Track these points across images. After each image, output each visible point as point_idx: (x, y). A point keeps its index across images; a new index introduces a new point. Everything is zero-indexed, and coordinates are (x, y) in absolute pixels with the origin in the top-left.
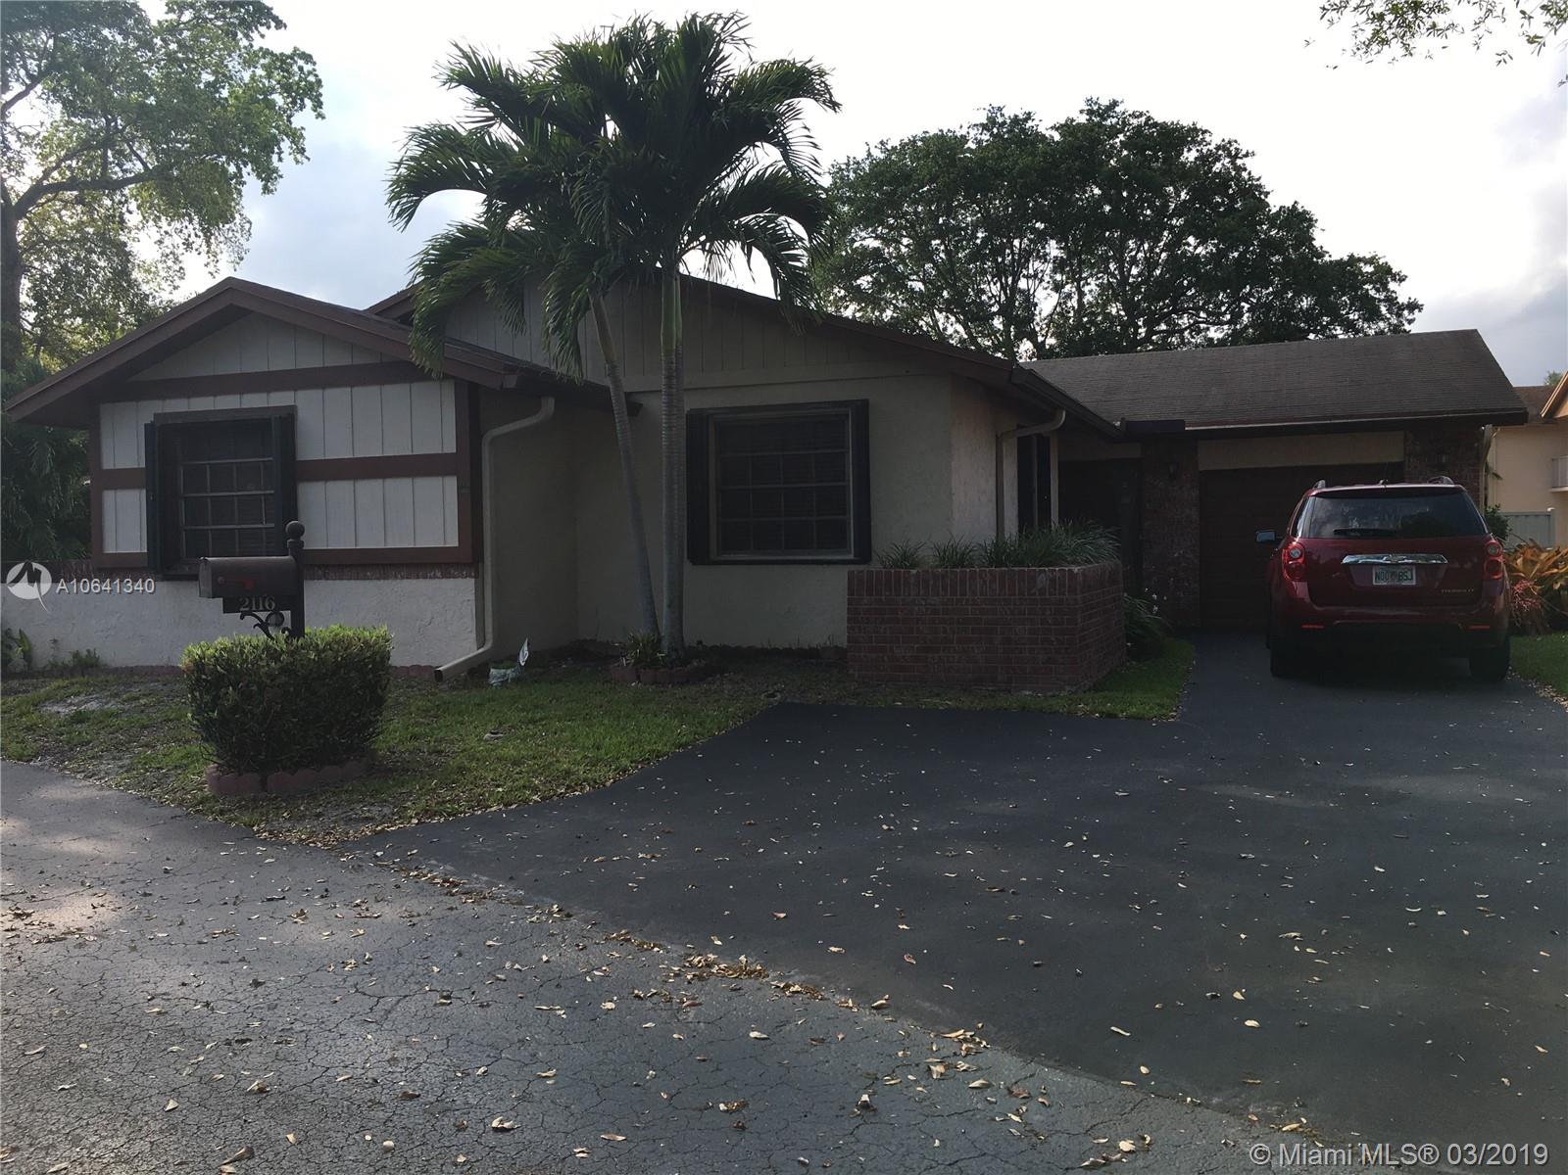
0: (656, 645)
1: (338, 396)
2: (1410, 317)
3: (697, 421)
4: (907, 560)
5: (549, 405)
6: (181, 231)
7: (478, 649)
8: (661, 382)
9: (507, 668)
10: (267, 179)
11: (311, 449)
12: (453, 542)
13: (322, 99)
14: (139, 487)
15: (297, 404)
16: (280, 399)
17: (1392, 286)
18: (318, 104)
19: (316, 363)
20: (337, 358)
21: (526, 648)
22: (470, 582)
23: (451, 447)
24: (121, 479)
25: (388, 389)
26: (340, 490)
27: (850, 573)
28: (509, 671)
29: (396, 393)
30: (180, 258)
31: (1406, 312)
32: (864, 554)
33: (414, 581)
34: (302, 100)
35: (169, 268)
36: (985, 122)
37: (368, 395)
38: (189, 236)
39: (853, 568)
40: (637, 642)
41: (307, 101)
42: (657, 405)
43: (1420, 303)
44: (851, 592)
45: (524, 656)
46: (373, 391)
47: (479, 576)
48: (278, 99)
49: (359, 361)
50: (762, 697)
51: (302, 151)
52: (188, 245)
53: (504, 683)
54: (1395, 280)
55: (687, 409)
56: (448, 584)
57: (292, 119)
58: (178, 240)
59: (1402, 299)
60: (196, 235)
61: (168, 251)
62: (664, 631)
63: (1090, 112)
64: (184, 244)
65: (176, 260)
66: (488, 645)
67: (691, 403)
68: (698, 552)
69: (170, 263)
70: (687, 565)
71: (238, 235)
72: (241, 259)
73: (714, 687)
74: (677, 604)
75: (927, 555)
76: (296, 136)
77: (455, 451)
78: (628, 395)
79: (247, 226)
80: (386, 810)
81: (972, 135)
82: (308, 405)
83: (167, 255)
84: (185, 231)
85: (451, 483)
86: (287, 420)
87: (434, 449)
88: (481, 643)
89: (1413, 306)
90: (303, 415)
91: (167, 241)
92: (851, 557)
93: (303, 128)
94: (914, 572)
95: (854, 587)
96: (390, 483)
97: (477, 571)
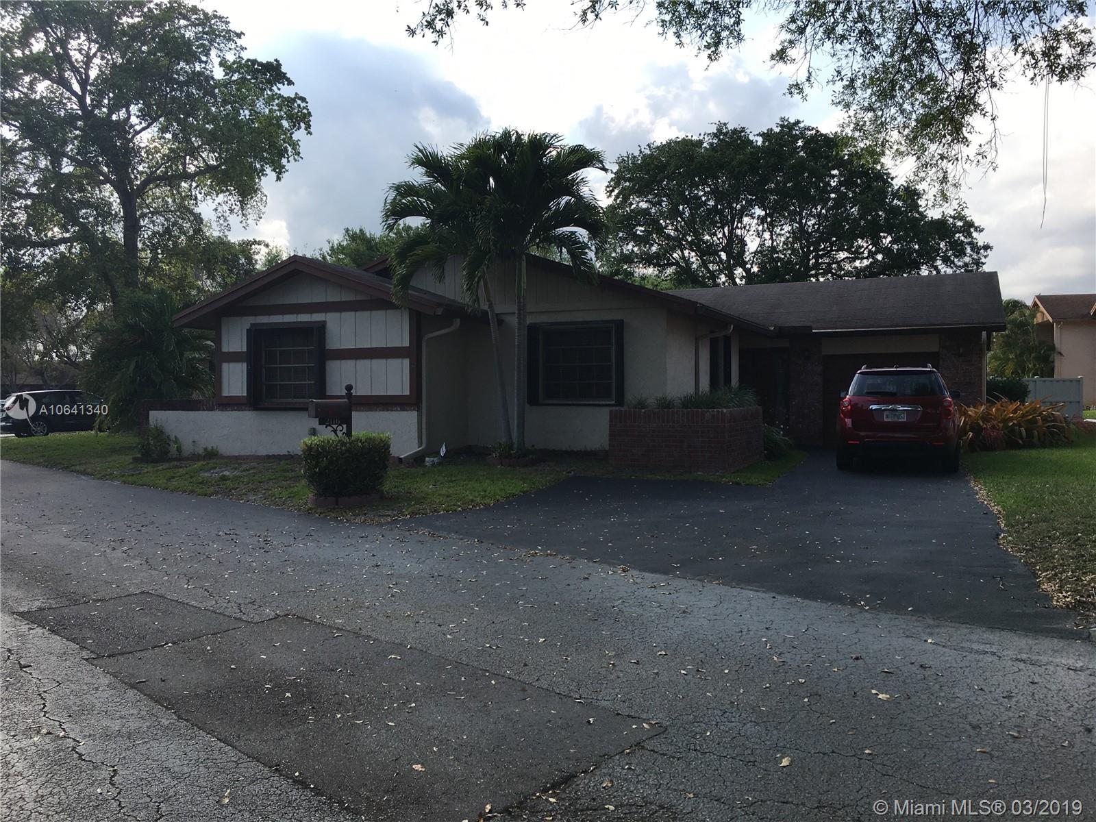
0: (511, 448)
1: (348, 316)
2: (985, 254)
3: (533, 330)
4: (641, 404)
5: (457, 322)
6: (227, 203)
7: (419, 447)
8: (515, 309)
9: (434, 457)
10: (280, 173)
11: (334, 343)
12: (407, 393)
13: (311, 123)
14: (242, 361)
15: (327, 319)
16: (318, 317)
17: (975, 234)
18: (308, 126)
19: (336, 299)
20: (347, 297)
21: (444, 447)
22: (415, 413)
23: (406, 344)
24: (234, 357)
25: (374, 313)
26: (348, 365)
27: (611, 411)
28: (435, 459)
29: (378, 315)
30: (228, 219)
31: (982, 251)
32: (620, 401)
33: (386, 413)
34: (299, 124)
35: (221, 225)
36: (716, 131)
37: (363, 316)
38: (232, 205)
39: (614, 408)
40: (500, 444)
41: (302, 125)
42: (513, 321)
43: (991, 245)
44: (611, 420)
45: (443, 451)
46: (366, 314)
47: (419, 410)
48: (285, 124)
49: (359, 298)
50: (564, 473)
51: (298, 154)
52: (231, 211)
53: (433, 465)
54: (977, 231)
55: (528, 323)
56: (404, 414)
57: (293, 136)
58: (226, 208)
59: (981, 244)
60: (235, 204)
61: (220, 215)
62: (515, 439)
63: (782, 126)
64: (229, 210)
65: (225, 220)
66: (423, 446)
67: (530, 320)
68: (533, 400)
69: (221, 222)
70: (527, 406)
71: (259, 204)
72: (261, 218)
73: (540, 468)
74: (521, 425)
75: (651, 401)
76: (295, 145)
77: (408, 345)
78: (497, 314)
79: (264, 198)
80: (395, 513)
81: (706, 139)
82: (332, 320)
83: (220, 217)
84: (229, 202)
85: (407, 362)
86: (321, 328)
87: (397, 344)
88: (420, 445)
89: (987, 247)
90: (329, 326)
91: (220, 209)
92: (613, 402)
93: (299, 140)
94: (643, 410)
95: (613, 417)
96: (375, 361)
97: (419, 408)
